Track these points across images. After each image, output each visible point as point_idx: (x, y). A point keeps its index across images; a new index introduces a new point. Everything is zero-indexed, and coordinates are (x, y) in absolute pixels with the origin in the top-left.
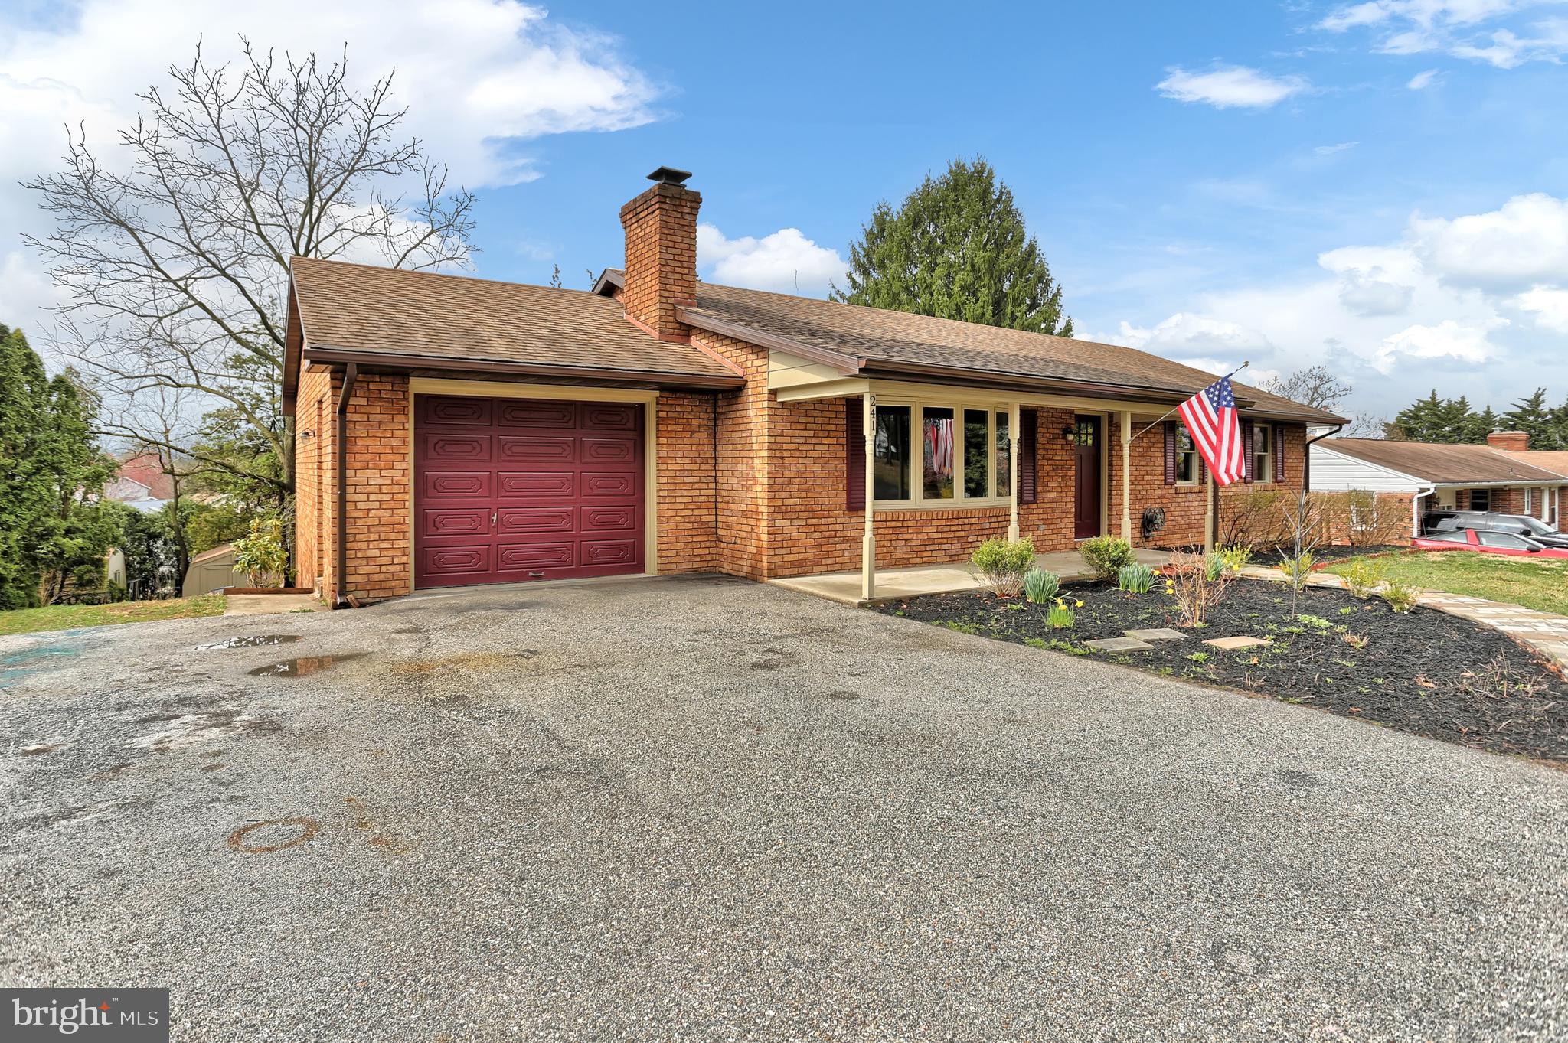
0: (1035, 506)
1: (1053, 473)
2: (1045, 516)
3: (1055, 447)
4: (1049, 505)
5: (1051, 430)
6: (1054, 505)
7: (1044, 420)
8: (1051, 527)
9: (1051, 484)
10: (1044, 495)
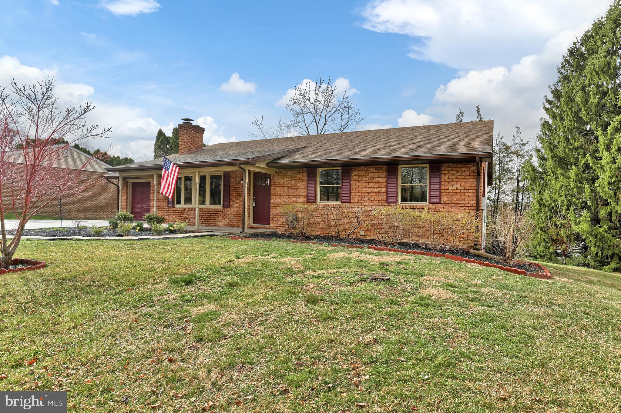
0: (229, 209)
1: (238, 197)
2: (234, 213)
3: (239, 186)
4: (236, 209)
5: (238, 180)
6: (238, 209)
7: (234, 176)
8: (237, 217)
9: (237, 201)
10: (234, 205)
